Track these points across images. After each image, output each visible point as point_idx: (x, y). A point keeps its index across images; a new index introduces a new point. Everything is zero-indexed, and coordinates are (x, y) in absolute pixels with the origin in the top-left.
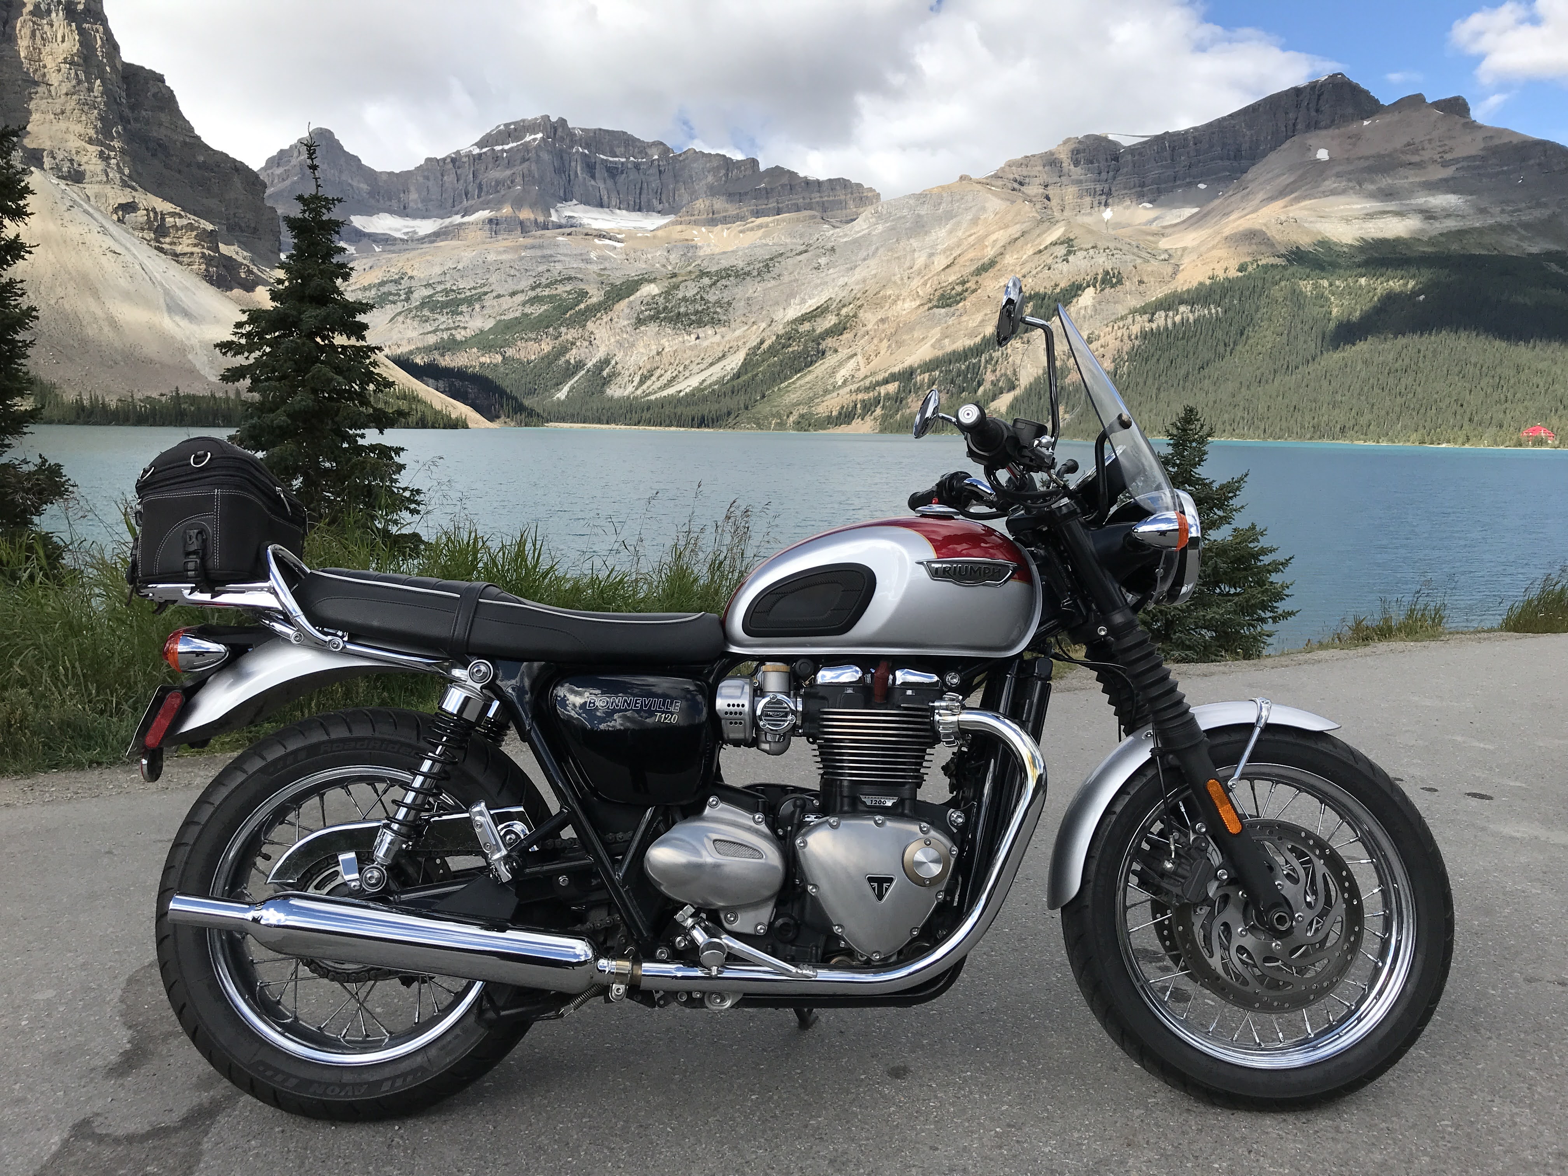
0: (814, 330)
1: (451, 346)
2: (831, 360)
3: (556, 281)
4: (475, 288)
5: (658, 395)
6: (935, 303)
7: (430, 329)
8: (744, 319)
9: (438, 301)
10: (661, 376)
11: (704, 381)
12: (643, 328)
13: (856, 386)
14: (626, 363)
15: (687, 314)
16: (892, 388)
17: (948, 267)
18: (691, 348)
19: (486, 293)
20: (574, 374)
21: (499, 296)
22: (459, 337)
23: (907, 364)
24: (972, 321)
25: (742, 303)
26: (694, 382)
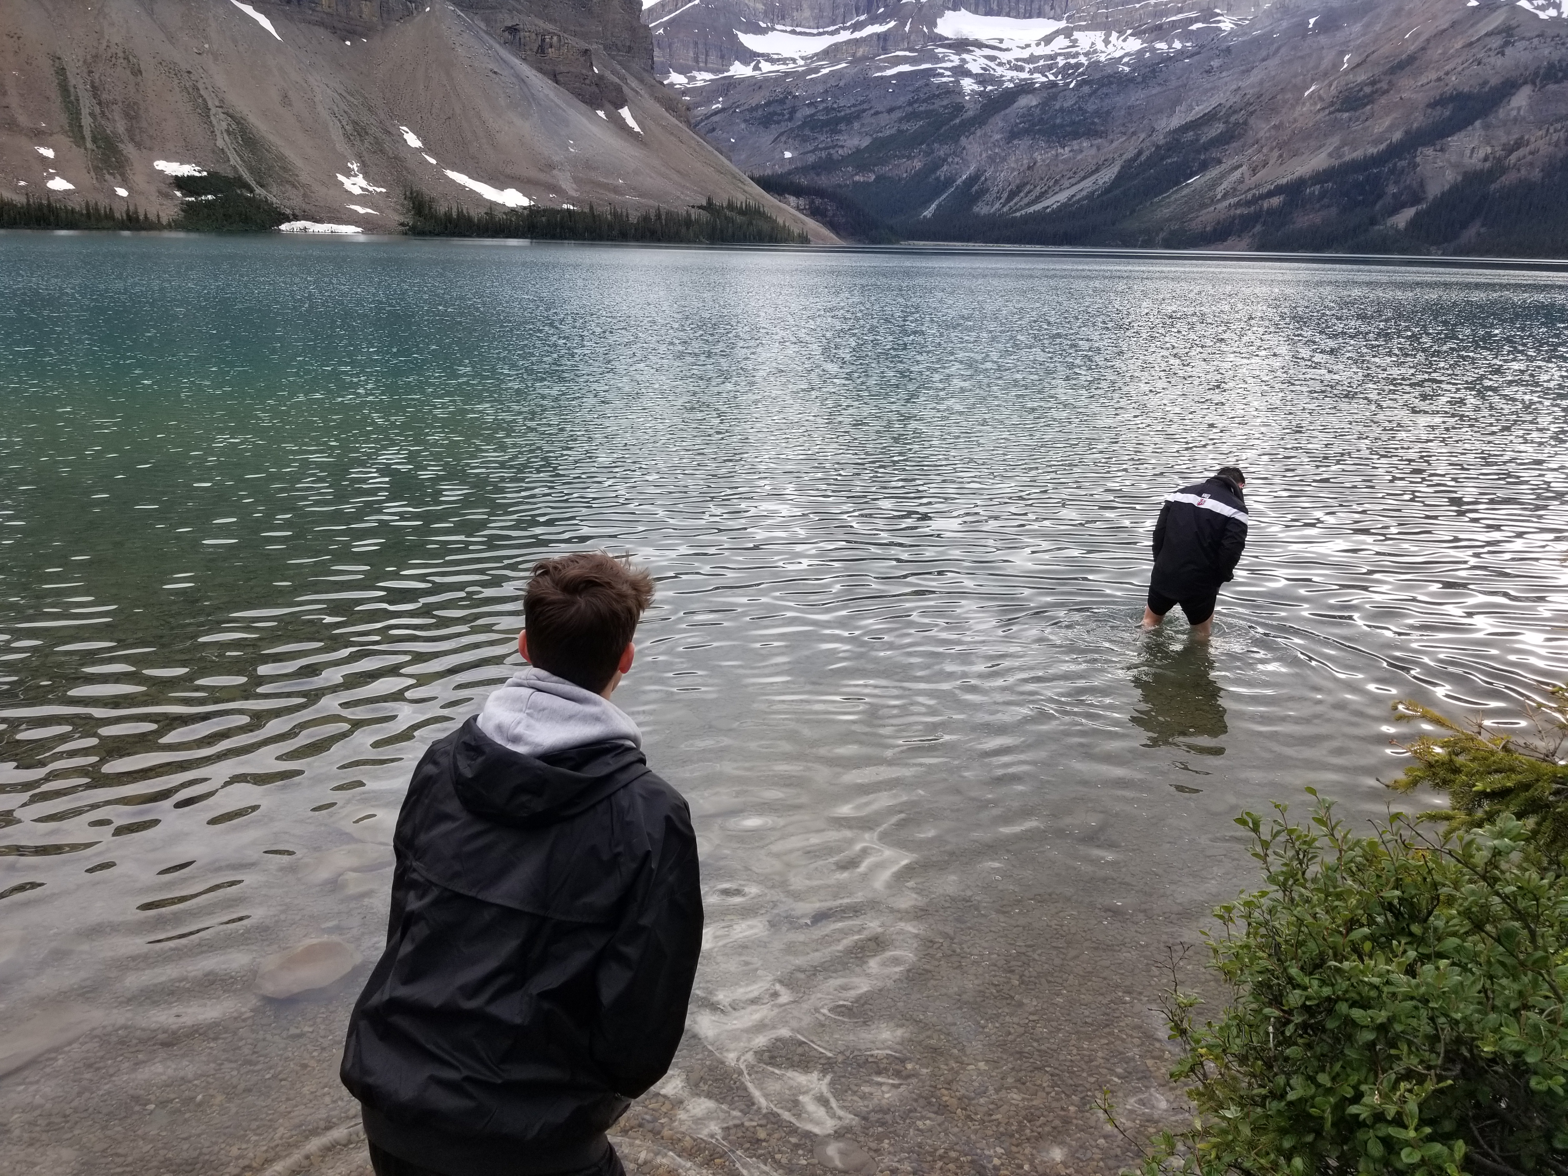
0: (1197, 140)
1: (827, 165)
2: (1213, 173)
3: (934, 95)
4: (854, 105)
5: (1023, 212)
6: (1337, 106)
7: (810, 148)
8: (1123, 129)
9: (819, 120)
10: (1029, 192)
11: (1073, 196)
12: (1015, 142)
13: (1236, 199)
14: (995, 179)
15: (1062, 126)
16: (1276, 201)
17: (1358, 65)
18: (1065, 161)
19: (864, 111)
20: (943, 191)
21: (877, 113)
22: (835, 157)
23: (1297, 174)
24: (1380, 126)
25: (1123, 112)
26: (1062, 197)
